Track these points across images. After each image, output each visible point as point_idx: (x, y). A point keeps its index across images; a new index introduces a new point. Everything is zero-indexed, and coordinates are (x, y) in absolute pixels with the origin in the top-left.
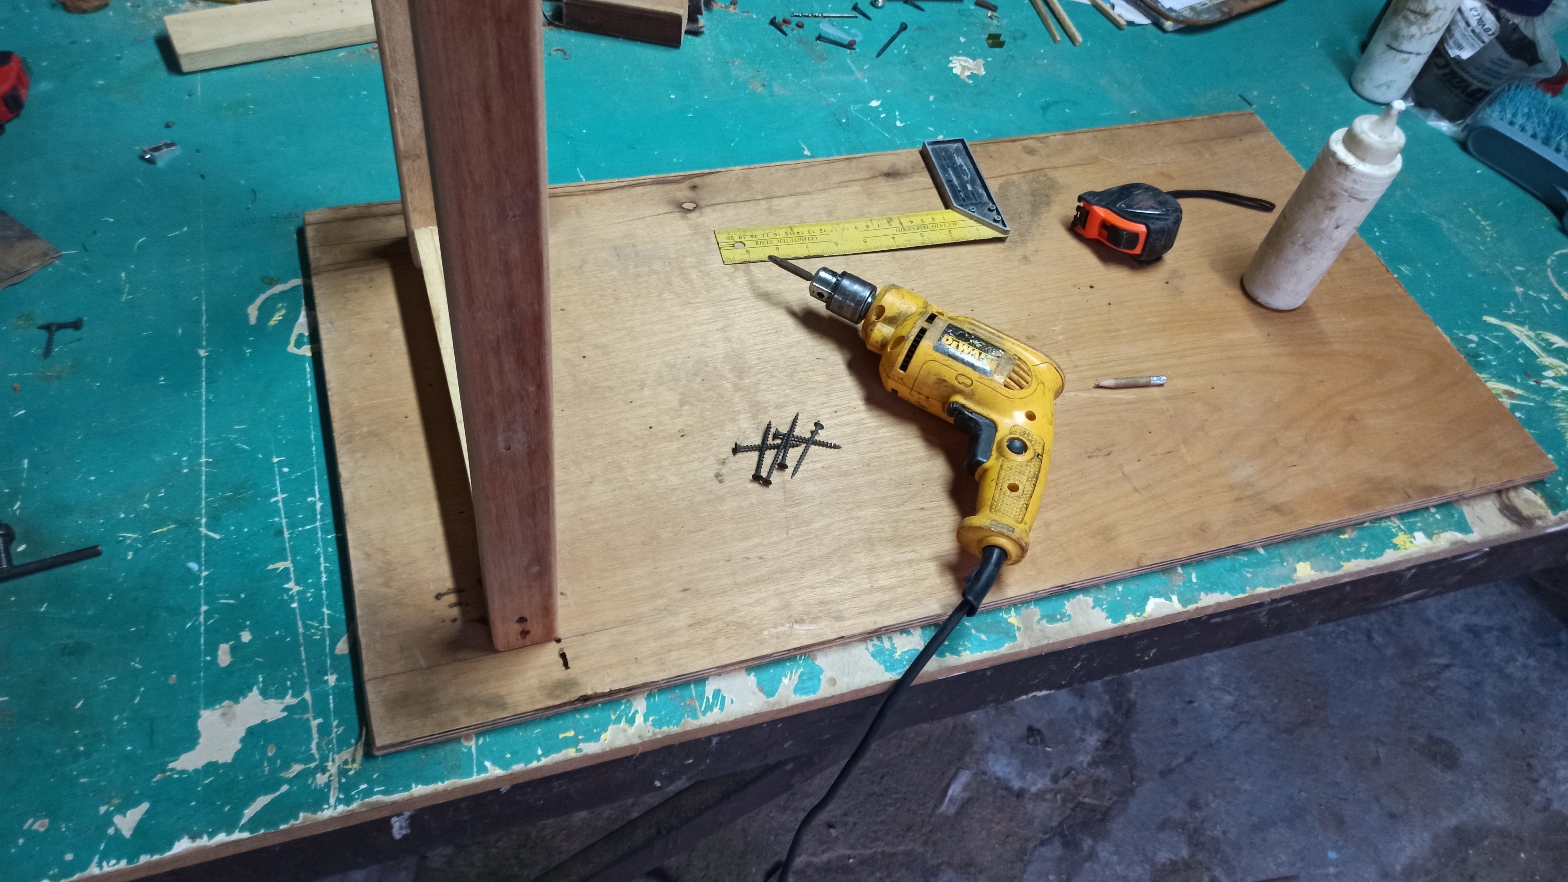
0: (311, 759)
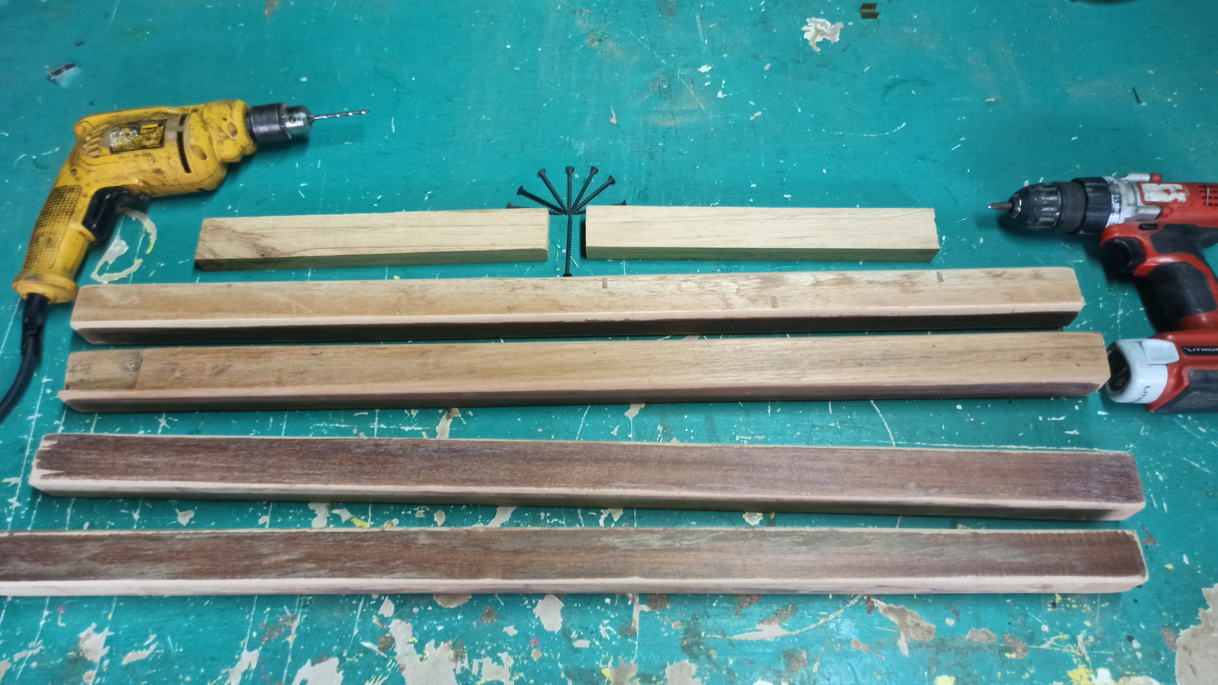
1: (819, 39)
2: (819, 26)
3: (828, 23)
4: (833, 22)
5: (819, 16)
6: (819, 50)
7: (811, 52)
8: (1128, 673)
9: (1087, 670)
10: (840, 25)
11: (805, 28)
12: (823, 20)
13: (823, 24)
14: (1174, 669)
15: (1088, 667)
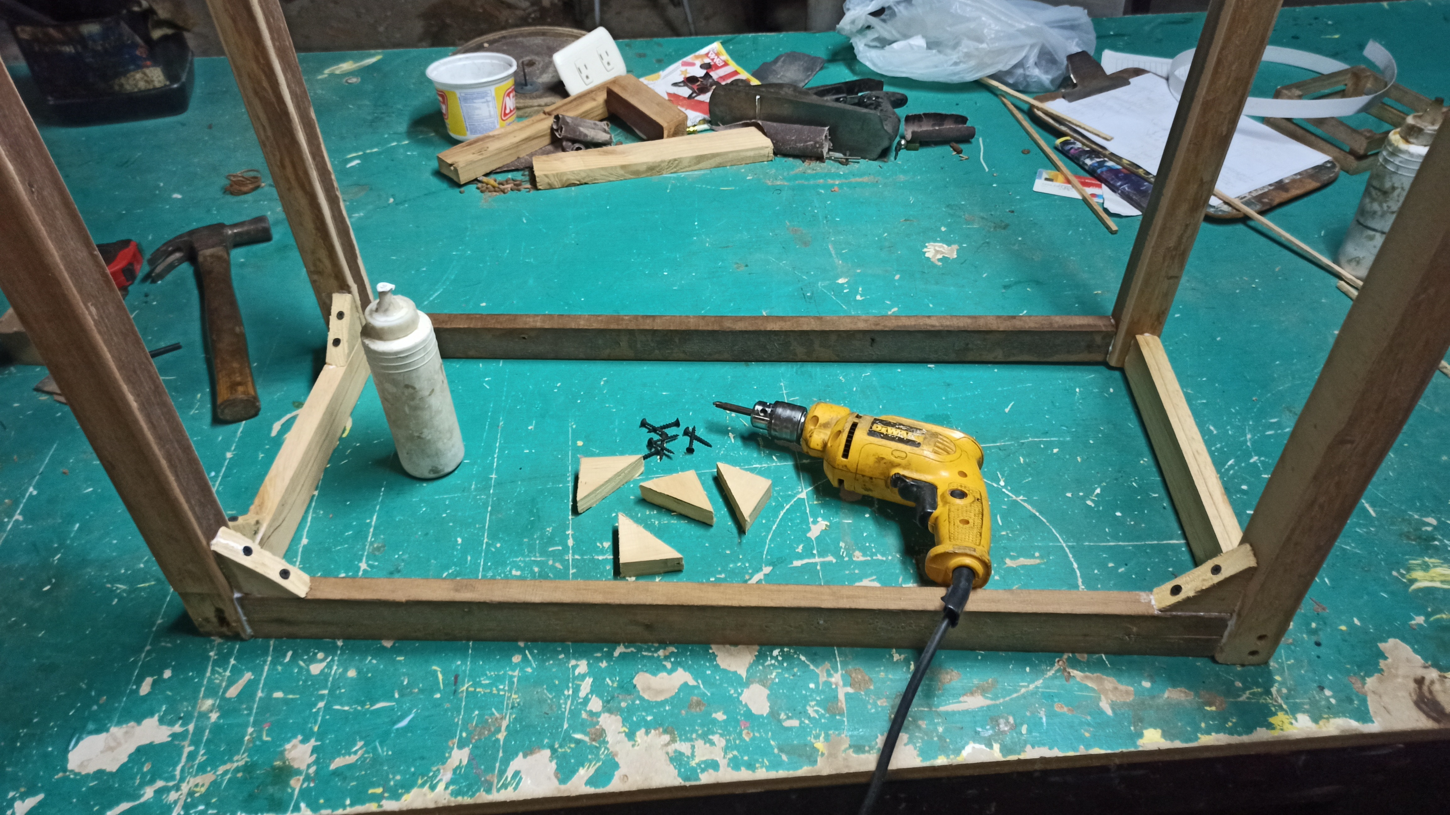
0: (172, 778)
1: (940, 256)
2: (937, 248)
3: (945, 246)
4: (949, 245)
5: (935, 241)
6: (940, 264)
7: (934, 266)
8: (1326, 716)
9: (1287, 716)
10: (955, 247)
11: (925, 250)
12: (940, 244)
13: (940, 247)
14: (1368, 710)
15: (1286, 713)
